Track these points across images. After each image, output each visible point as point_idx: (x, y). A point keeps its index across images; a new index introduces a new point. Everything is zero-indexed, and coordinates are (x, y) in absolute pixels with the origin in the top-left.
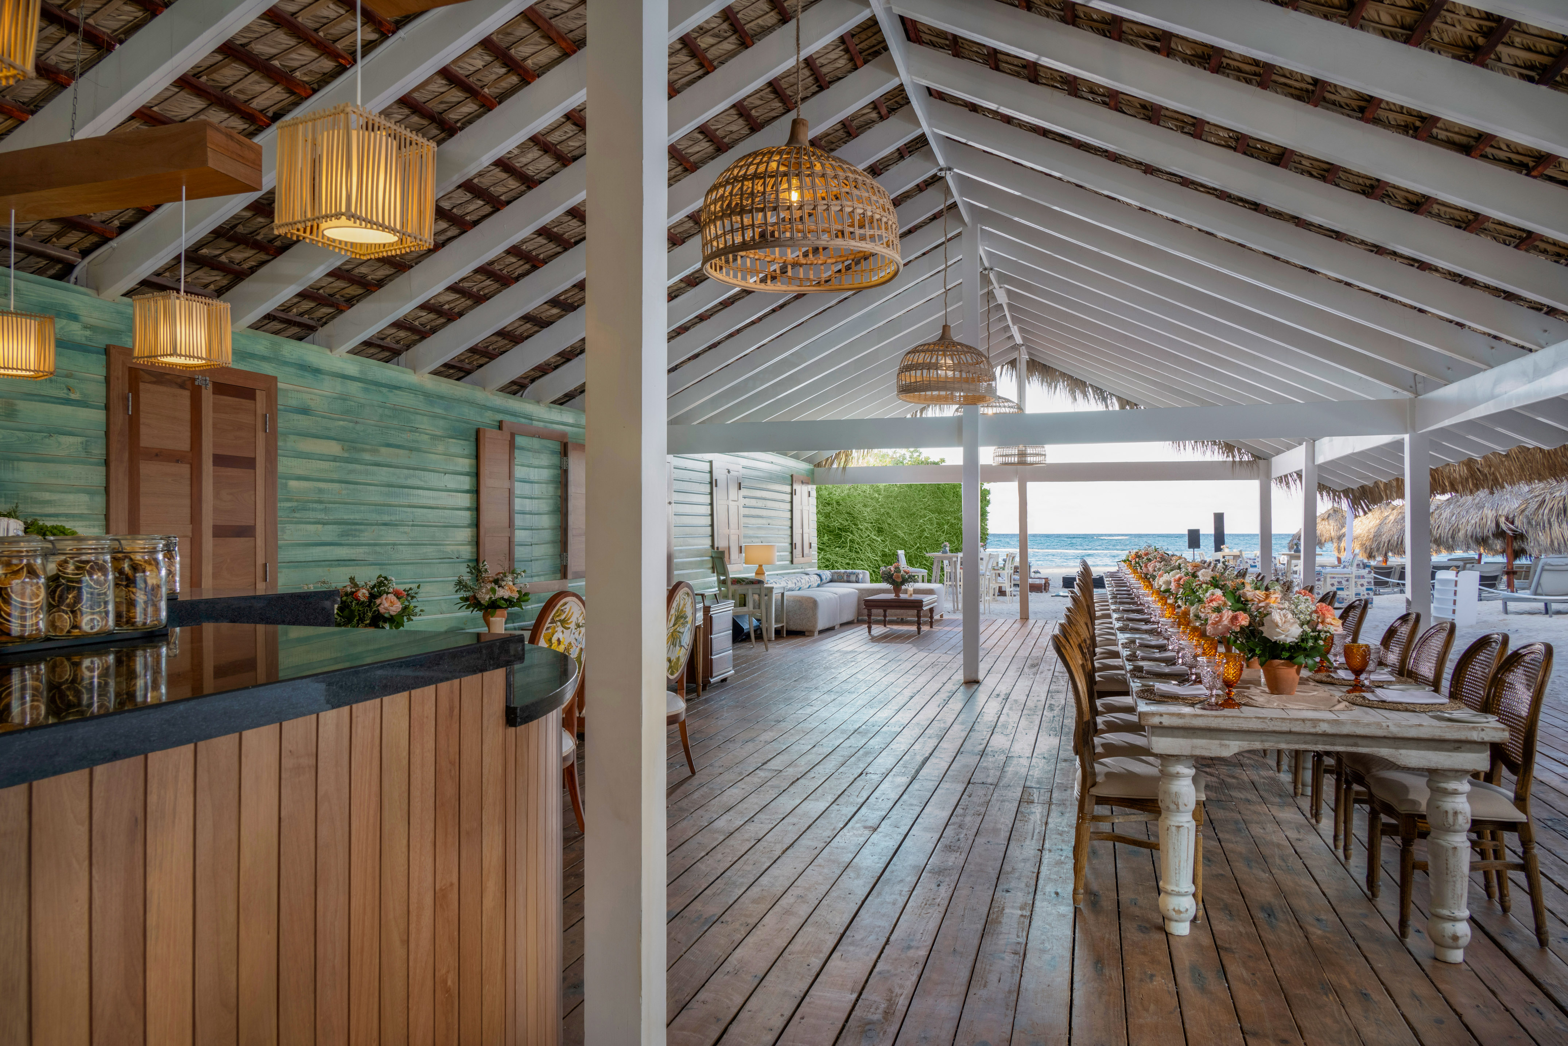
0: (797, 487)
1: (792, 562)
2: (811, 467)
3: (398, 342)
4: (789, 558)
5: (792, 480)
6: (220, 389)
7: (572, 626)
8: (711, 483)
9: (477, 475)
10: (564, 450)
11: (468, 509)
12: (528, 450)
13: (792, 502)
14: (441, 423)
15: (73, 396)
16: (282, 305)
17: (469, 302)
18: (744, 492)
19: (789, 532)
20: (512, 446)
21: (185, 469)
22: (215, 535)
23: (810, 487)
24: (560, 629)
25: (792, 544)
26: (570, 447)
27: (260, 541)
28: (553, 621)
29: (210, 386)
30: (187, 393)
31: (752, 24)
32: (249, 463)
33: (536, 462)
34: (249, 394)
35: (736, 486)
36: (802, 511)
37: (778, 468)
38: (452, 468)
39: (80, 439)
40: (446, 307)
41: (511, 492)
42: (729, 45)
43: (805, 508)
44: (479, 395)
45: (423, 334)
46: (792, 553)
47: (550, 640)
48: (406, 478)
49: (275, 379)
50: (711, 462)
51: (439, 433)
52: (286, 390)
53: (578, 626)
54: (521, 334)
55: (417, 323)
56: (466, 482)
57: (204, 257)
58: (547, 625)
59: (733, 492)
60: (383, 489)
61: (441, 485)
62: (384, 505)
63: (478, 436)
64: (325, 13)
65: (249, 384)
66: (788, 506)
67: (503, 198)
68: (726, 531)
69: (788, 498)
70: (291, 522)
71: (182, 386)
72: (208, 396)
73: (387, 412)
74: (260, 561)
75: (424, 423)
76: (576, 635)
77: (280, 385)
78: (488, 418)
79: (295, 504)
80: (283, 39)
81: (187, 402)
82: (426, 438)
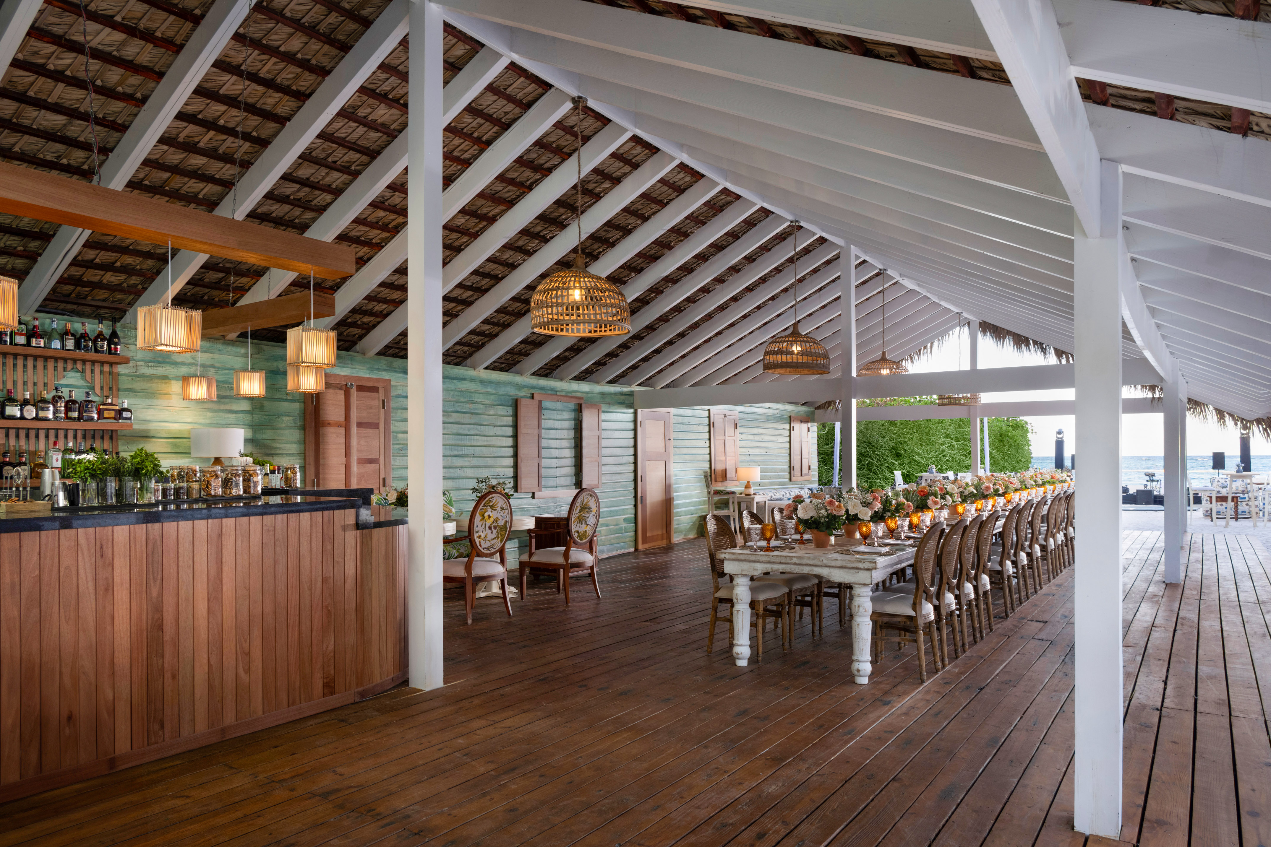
0: (796, 426)
1: (790, 480)
2: (812, 409)
3: (465, 353)
4: (788, 476)
5: (790, 420)
6: (360, 388)
7: (499, 509)
8: (709, 425)
9: (515, 426)
10: (579, 409)
11: (512, 447)
12: (554, 410)
13: (790, 436)
14: (492, 397)
15: (289, 398)
16: (393, 340)
17: (500, 328)
18: (739, 430)
19: (788, 458)
20: (540, 407)
21: (342, 430)
22: (358, 463)
23: (809, 425)
24: (490, 510)
25: (791, 467)
26: (583, 406)
27: (382, 467)
28: (484, 506)
29: (354, 387)
30: (343, 392)
31: (617, 173)
32: (376, 426)
33: (559, 417)
34: (375, 390)
35: (733, 426)
36: (801, 443)
37: (776, 412)
38: (499, 423)
39: (292, 418)
40: (487, 332)
41: (539, 436)
42: (607, 185)
43: (805, 440)
44: (518, 379)
45: (479, 347)
46: (790, 473)
47: (483, 515)
48: (469, 430)
49: (390, 380)
50: (709, 410)
51: (490, 402)
52: (396, 386)
53: (503, 509)
54: (540, 342)
55: (472, 342)
56: (510, 431)
57: (350, 323)
58: (480, 507)
59: (730, 430)
60: (454, 436)
61: (492, 433)
62: (455, 446)
63: (516, 405)
64: (380, 215)
65: (376, 385)
66: (787, 439)
67: (500, 276)
68: (723, 458)
69: (787, 433)
70: (400, 456)
71: (340, 389)
72: (354, 393)
73: (456, 393)
74: (382, 476)
75: (481, 399)
76: (502, 514)
77: (392, 383)
78: (525, 393)
79: (401, 446)
80: (363, 228)
81: (343, 397)
82: (482, 406)
